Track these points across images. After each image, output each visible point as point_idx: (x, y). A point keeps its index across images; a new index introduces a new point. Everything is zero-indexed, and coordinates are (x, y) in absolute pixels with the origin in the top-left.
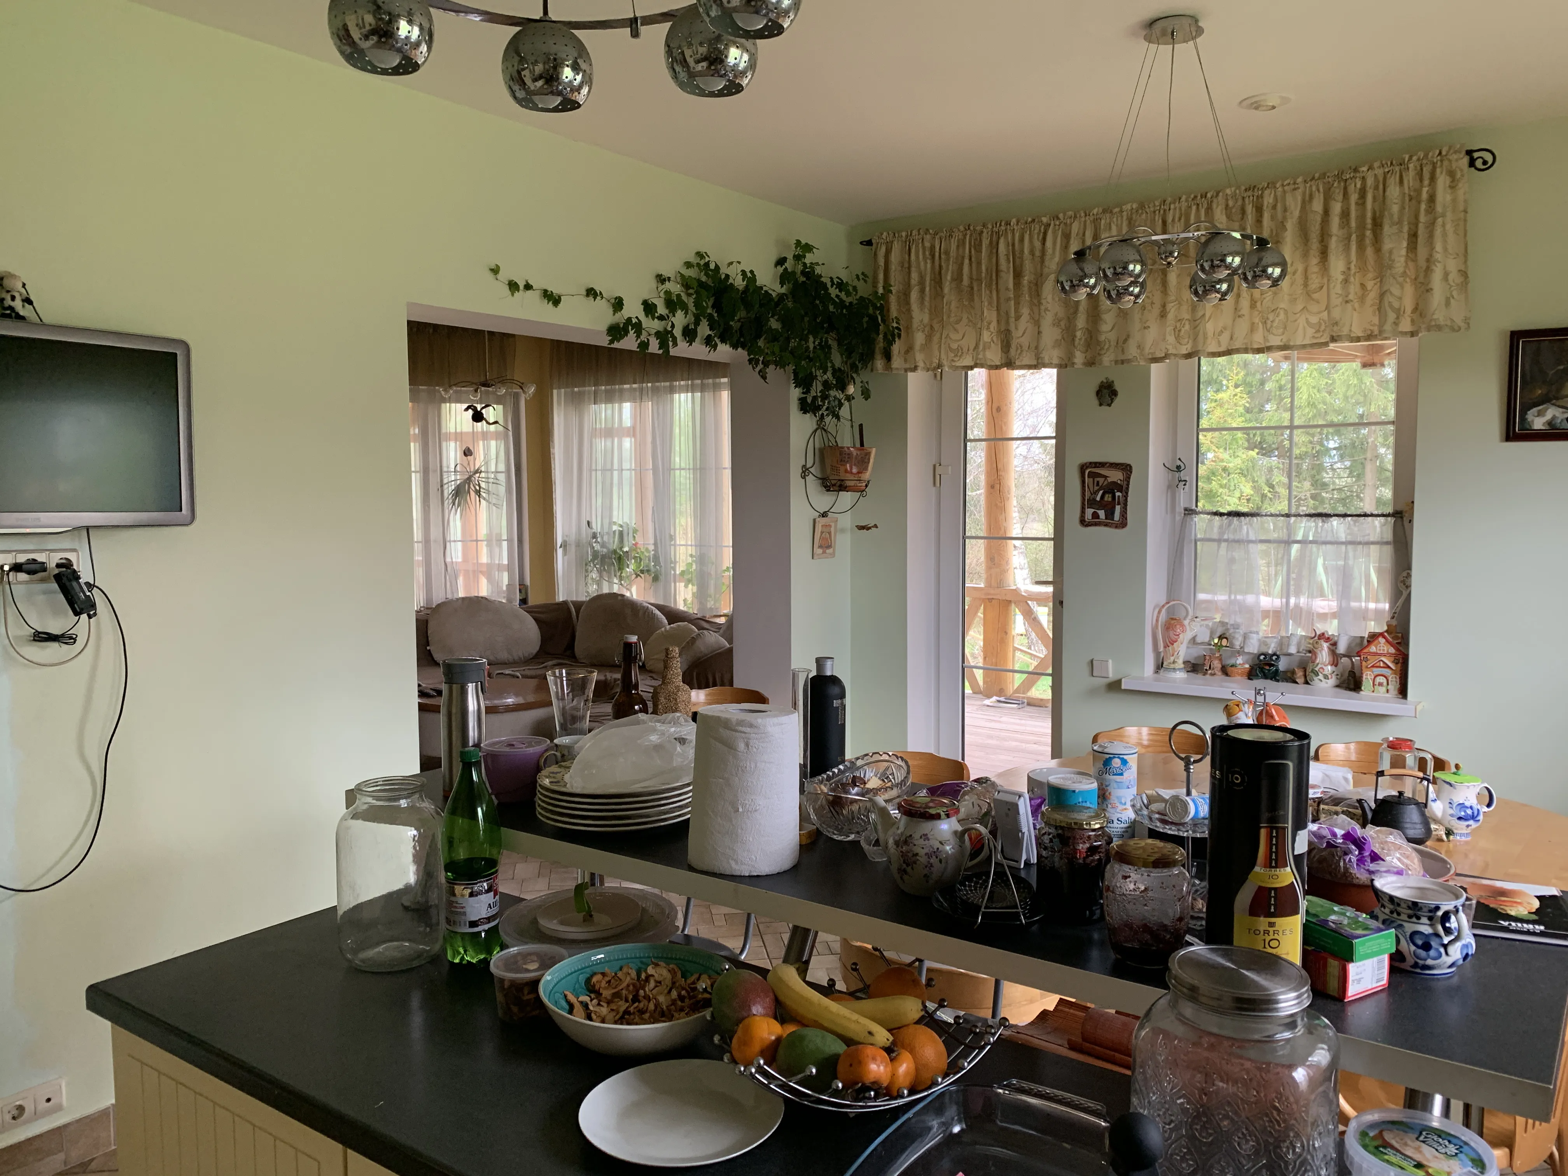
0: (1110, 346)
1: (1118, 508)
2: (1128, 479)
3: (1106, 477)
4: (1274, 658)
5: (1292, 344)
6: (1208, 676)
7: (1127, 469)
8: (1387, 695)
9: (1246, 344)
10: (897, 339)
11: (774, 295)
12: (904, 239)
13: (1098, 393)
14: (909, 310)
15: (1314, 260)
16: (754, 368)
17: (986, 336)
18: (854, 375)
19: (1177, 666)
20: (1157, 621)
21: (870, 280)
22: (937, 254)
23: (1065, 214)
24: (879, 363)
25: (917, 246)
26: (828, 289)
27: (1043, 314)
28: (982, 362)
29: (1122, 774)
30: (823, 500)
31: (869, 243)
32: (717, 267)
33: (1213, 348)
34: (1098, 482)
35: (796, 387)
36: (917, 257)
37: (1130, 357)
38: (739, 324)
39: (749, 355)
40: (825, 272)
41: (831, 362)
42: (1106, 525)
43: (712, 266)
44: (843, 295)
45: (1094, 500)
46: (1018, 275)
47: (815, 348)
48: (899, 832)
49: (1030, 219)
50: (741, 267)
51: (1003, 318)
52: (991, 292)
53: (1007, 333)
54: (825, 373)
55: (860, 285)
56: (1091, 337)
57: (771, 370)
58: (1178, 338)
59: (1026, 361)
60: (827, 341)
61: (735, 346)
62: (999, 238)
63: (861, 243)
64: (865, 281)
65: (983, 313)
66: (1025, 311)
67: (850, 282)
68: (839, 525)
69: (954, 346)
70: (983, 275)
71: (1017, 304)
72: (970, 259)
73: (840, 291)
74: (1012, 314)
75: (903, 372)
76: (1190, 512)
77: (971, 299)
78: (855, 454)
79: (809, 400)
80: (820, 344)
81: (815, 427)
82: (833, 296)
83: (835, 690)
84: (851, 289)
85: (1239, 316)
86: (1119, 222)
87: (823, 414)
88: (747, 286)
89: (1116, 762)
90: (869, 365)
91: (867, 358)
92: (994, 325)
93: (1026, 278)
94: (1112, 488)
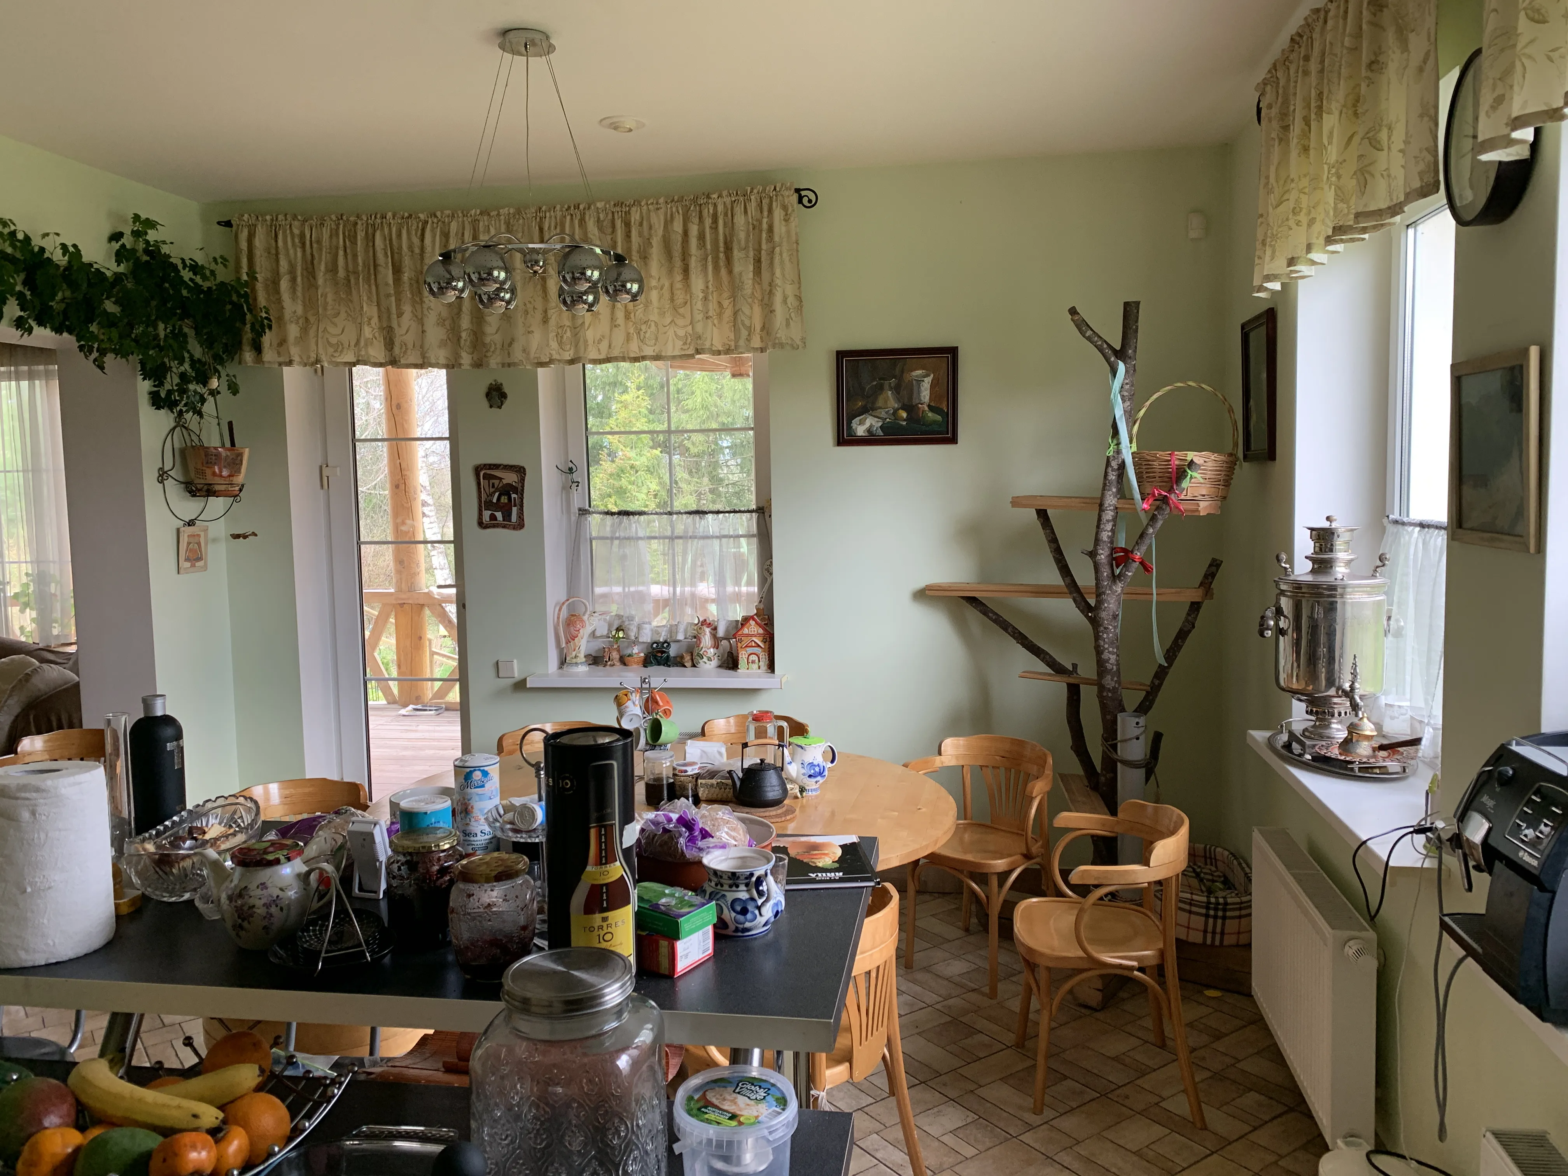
0: (496, 348)
1: (515, 510)
2: (522, 480)
3: (501, 479)
4: (665, 645)
5: (663, 354)
6: (608, 667)
7: (520, 471)
8: (759, 671)
9: (623, 353)
10: (267, 330)
11: (109, 274)
12: (269, 223)
13: (488, 395)
14: (279, 301)
15: (679, 277)
16: (86, 357)
17: (367, 332)
18: (219, 367)
19: (579, 660)
20: (558, 618)
21: (231, 264)
22: (308, 243)
23: (442, 213)
24: (248, 356)
25: (284, 232)
26: (179, 271)
27: (426, 312)
28: (365, 358)
29: (483, 786)
30: (189, 507)
31: (228, 224)
32: (27, 239)
33: (593, 355)
34: (493, 484)
35: (144, 379)
36: (285, 242)
37: (516, 361)
38: (63, 306)
39: (78, 341)
40: (175, 252)
41: (188, 352)
42: (504, 527)
43: (20, 236)
44: (198, 279)
45: (491, 501)
46: (397, 271)
47: (166, 336)
48: (233, 885)
49: (406, 215)
50: (60, 240)
51: (384, 314)
52: (370, 286)
53: (390, 329)
54: (181, 363)
55: (219, 269)
56: (477, 338)
57: (109, 359)
58: (560, 344)
59: (412, 360)
60: (181, 329)
61: (58, 330)
62: (375, 231)
63: (219, 223)
64: (225, 266)
65: (362, 307)
66: (407, 308)
67: (207, 265)
68: (211, 534)
69: (334, 341)
70: (360, 268)
71: (398, 301)
72: (345, 251)
73: (195, 274)
74: (394, 310)
75: (276, 366)
76: (583, 512)
77: (349, 293)
78: (224, 454)
79: (163, 395)
80: (172, 332)
81: (173, 424)
82: (186, 279)
83: (169, 731)
84: (208, 273)
85: (615, 326)
86: (498, 225)
87: (181, 410)
88: (69, 262)
89: (477, 775)
90: (237, 357)
91: (233, 349)
92: (375, 320)
93: (406, 275)
94: (506, 490)
